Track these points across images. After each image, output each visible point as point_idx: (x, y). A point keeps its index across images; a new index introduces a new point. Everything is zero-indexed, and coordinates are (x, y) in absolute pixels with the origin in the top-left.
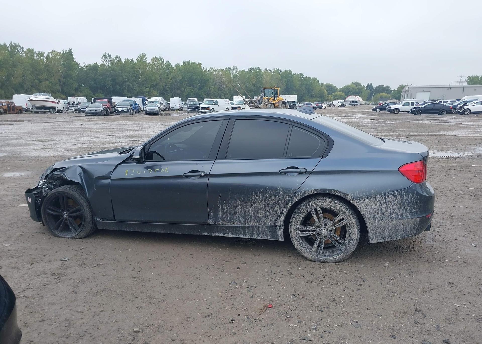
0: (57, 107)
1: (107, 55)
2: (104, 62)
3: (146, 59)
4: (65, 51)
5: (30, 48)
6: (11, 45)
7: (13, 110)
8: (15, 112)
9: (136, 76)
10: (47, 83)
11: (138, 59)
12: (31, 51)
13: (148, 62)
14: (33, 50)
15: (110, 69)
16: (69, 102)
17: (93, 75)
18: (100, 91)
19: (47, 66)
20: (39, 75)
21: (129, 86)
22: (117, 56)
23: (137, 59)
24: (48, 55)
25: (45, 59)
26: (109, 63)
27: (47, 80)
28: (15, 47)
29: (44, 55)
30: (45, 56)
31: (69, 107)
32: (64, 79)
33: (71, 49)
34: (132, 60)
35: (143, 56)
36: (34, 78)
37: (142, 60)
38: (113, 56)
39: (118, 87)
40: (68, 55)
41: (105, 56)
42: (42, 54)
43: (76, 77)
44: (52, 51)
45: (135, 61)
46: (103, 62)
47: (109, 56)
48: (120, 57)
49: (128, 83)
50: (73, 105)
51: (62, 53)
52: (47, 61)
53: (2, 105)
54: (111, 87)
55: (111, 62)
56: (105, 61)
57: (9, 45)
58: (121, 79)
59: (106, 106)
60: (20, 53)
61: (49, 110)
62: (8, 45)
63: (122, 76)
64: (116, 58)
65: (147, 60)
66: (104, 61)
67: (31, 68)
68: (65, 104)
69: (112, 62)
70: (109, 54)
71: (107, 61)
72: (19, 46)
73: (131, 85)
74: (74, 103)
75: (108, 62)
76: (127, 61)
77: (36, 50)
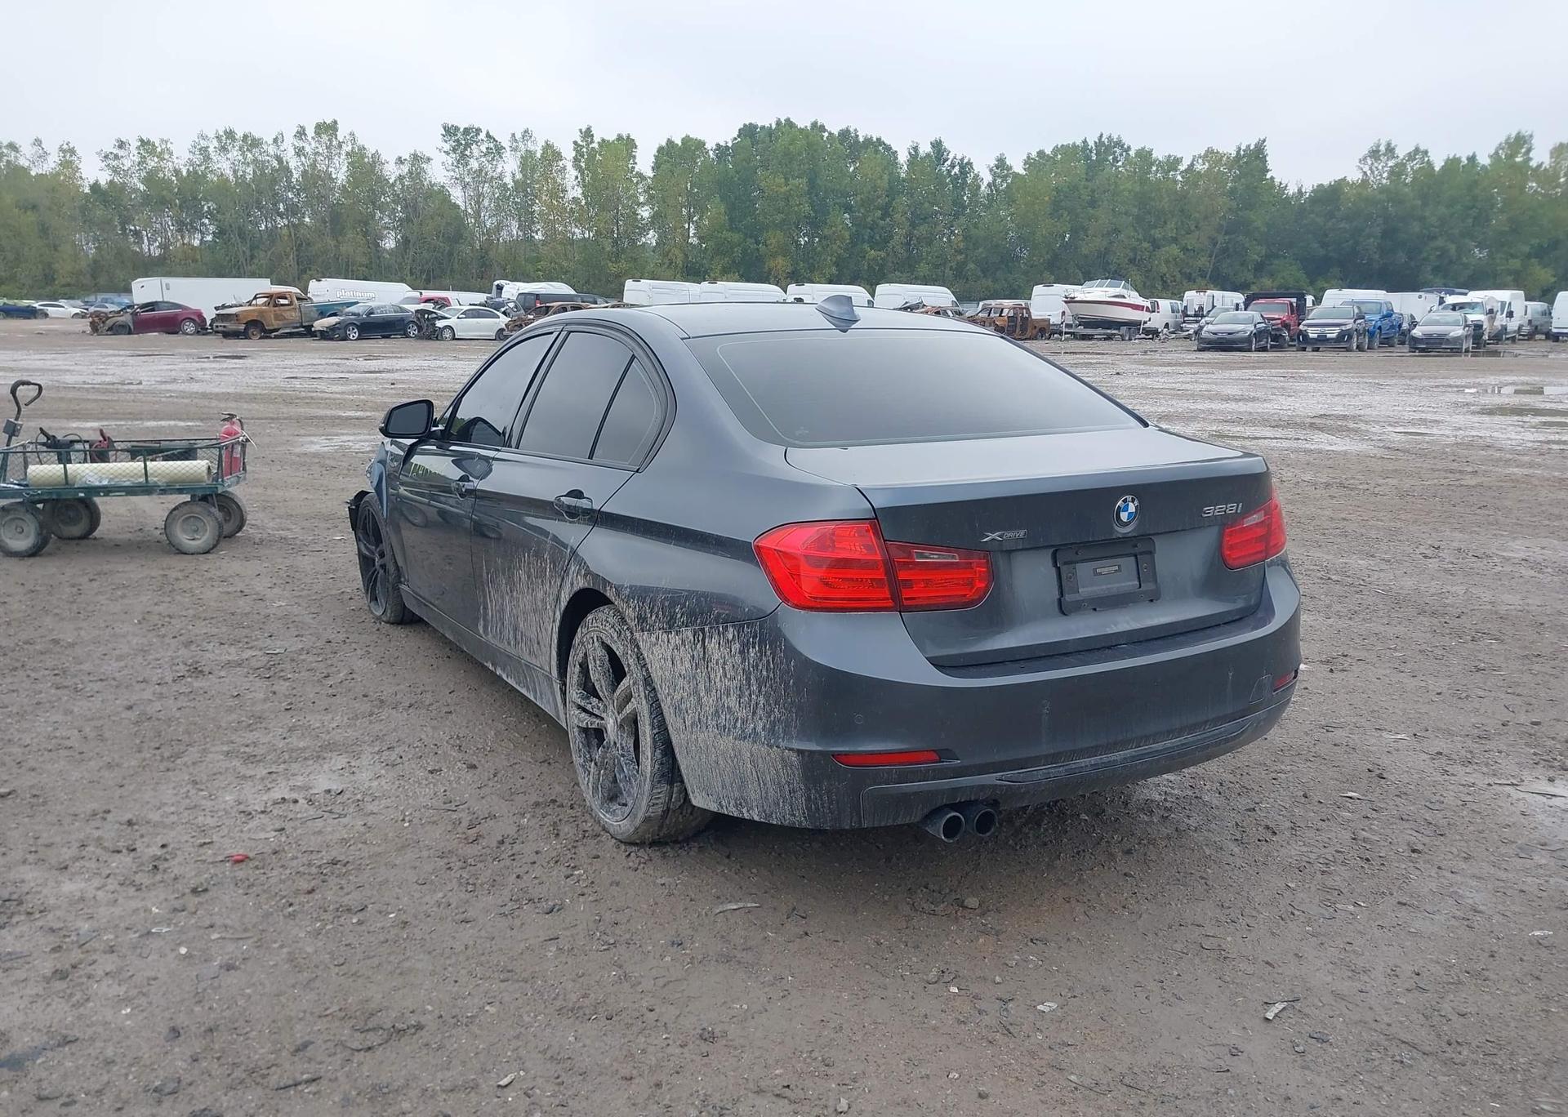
0: (1145, 323)
1: (1382, 148)
2: (1369, 172)
3: (1529, 150)
4: (1243, 147)
5: (1143, 149)
6: (1099, 143)
7: (1024, 330)
8: (1028, 334)
9: (1475, 218)
10: (1174, 250)
11: (1496, 153)
12: (1145, 155)
13: (1533, 164)
14: (1150, 153)
15: (1383, 197)
16: (1186, 307)
17: (1320, 220)
18: (1335, 270)
19: (1182, 197)
20: (1156, 227)
21: (1444, 252)
22: (1417, 150)
23: (1495, 157)
24: (1192, 165)
25: (1179, 178)
26: (1385, 175)
27: (1175, 240)
28: (1108, 148)
29: (1180, 167)
30: (1182, 167)
31: (1184, 322)
32: (1227, 237)
33: (1264, 141)
34: (1472, 159)
35: (1519, 143)
36: (1140, 237)
37: (1511, 156)
38: (1401, 152)
39: (1401, 257)
40: (1254, 159)
41: (1374, 154)
42: (1174, 163)
43: (1264, 229)
44: (1207, 151)
45: (1484, 160)
46: (1365, 173)
47: (1390, 150)
48: (1426, 152)
49: (1440, 243)
50: (1195, 316)
51: (1234, 154)
52: (1186, 182)
53: (1000, 316)
54: (1377, 256)
55: (1392, 173)
56: (1371, 169)
57: (1095, 143)
58: (1416, 227)
59: (1279, 321)
60: (1120, 163)
61: (1119, 329)
62: (1091, 144)
63: (1422, 219)
64: (1411, 156)
65: (1531, 155)
66: (1366, 168)
67: (1135, 206)
68: (1173, 312)
69: (1397, 173)
70: (1389, 144)
71: (1380, 167)
72: (1119, 144)
73: (1452, 248)
74: (1201, 308)
75: (1381, 174)
76: (1452, 163)
77: (1159, 154)
